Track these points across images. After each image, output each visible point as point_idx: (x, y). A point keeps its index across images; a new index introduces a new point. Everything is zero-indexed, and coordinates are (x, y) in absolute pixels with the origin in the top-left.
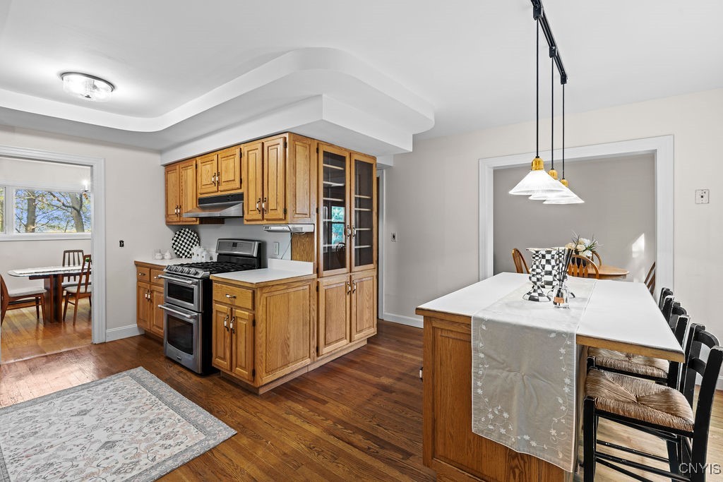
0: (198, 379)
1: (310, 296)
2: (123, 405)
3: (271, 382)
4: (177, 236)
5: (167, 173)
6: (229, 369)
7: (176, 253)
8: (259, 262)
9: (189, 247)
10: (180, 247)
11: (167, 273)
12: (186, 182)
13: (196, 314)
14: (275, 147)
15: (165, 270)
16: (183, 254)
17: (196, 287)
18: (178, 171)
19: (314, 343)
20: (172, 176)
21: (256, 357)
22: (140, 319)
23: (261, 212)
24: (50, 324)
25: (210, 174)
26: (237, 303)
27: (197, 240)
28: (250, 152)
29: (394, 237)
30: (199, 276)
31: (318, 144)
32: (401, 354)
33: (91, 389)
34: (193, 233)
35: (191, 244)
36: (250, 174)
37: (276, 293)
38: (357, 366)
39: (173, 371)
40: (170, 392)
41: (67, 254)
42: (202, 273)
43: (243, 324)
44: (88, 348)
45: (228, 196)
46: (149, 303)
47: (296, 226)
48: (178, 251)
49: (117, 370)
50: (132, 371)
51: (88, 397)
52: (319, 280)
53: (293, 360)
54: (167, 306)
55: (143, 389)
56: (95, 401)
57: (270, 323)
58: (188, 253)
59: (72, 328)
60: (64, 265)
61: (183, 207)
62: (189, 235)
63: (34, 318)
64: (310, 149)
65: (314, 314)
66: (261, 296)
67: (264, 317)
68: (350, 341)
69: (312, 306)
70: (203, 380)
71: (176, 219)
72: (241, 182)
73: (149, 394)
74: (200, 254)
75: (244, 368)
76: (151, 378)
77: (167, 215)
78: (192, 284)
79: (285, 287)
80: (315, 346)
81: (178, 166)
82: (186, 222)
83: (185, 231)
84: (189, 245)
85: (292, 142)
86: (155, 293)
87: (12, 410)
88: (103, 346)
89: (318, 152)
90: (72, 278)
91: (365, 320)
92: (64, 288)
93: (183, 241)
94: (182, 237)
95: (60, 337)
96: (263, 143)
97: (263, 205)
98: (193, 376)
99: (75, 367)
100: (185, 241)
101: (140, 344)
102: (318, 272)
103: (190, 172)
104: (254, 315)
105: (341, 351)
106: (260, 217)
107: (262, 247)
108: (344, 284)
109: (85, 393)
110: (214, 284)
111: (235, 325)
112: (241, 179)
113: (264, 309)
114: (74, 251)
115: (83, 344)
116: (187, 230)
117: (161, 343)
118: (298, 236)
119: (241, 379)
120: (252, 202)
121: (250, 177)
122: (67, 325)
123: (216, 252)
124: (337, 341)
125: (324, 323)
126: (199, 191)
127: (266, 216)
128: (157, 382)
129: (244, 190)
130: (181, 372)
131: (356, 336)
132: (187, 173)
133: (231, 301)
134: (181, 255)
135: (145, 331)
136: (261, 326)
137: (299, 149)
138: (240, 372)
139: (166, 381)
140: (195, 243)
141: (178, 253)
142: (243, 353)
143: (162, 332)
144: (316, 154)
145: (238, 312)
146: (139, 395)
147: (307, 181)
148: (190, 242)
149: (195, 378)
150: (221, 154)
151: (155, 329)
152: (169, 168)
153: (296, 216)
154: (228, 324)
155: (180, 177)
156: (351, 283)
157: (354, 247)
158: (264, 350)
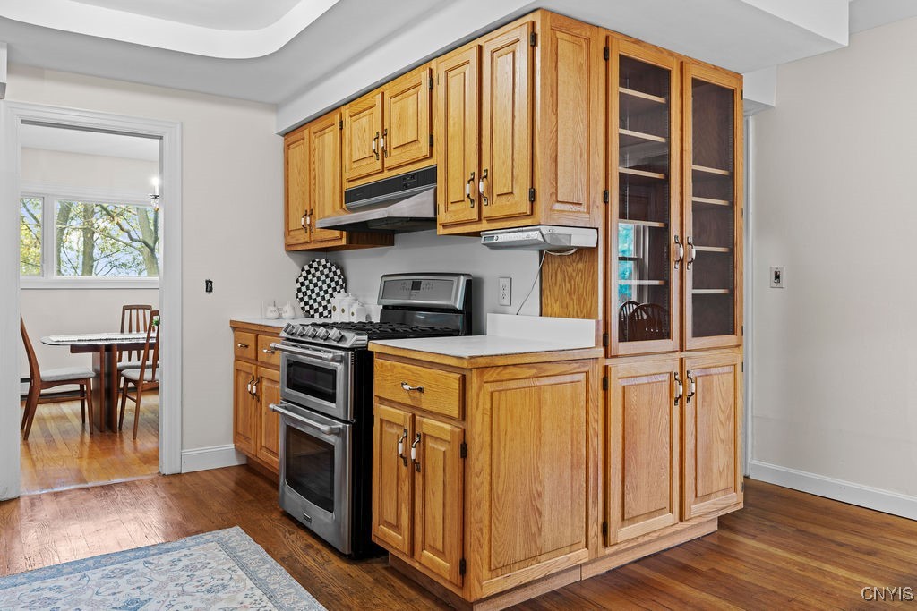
0: (344, 566)
1: (587, 400)
2: (202, 600)
3: (501, 594)
4: (304, 274)
5: (288, 146)
6: (406, 550)
7: (303, 308)
8: (468, 321)
9: (327, 297)
10: (310, 297)
11: (288, 339)
12: (322, 159)
13: (340, 425)
14: (510, 48)
15: (283, 334)
16: (316, 311)
17: (340, 367)
18: (306, 140)
19: (597, 513)
20: (298, 152)
21: (468, 530)
22: (239, 435)
23: (476, 204)
24: (99, 433)
25: (367, 135)
26: (426, 402)
27: (341, 282)
28: (451, 74)
29: (777, 277)
30: (347, 345)
31: (607, 38)
32: (815, 564)
33: (150, 559)
34: (334, 268)
35: (330, 291)
36: (451, 122)
37: (512, 385)
38: (699, 580)
39: (296, 542)
40: (290, 586)
41: (127, 312)
42: (352, 339)
43: (440, 452)
44: (152, 482)
45: (403, 178)
46: (254, 402)
47: (558, 230)
48: (306, 303)
49: (196, 529)
50: (223, 533)
51: (144, 575)
52: (609, 362)
53: (549, 547)
54: (286, 408)
55: (240, 572)
56: (154, 584)
57: (499, 455)
58: (325, 308)
59: (132, 445)
60: (122, 331)
61: (316, 212)
62: (326, 271)
63: (77, 423)
64: (588, 48)
65: (598, 443)
66: (480, 388)
67: (487, 439)
68: (681, 519)
69: (592, 423)
70: (353, 570)
71: (302, 237)
72: (431, 145)
73: (250, 584)
74: (346, 308)
75: (441, 554)
76: (256, 552)
77: (288, 232)
78: (333, 360)
79: (533, 372)
80: (601, 520)
81: (306, 131)
82: (321, 241)
83: (319, 263)
84: (326, 292)
85: (549, 32)
86: (265, 383)
87: (24, 580)
88: (176, 481)
89: (606, 58)
90: (134, 353)
91: (715, 471)
92: (120, 371)
93: (316, 285)
94: (314, 276)
95: (113, 457)
96: (480, 47)
97: (482, 186)
98: (332, 557)
99: (130, 514)
100: (320, 284)
101: (240, 484)
102: (605, 343)
103: (330, 137)
104: (464, 431)
105: (660, 538)
106: (474, 216)
107: (473, 288)
108: (666, 377)
109: (139, 565)
110: (377, 361)
111: (422, 454)
112: (431, 137)
113: (487, 419)
114: (138, 307)
115: (147, 474)
116: (323, 262)
117: (275, 485)
118: (558, 260)
119: (435, 578)
120: (455, 184)
121: (451, 129)
122: (124, 437)
123: (379, 304)
124: (650, 514)
125: (619, 466)
126: (346, 176)
127: (486, 212)
128: (265, 562)
129: (437, 159)
130: (311, 547)
131: (694, 508)
132: (323, 141)
133: (413, 399)
134: (312, 312)
135: (248, 458)
136: (478, 459)
137: (565, 47)
138: (432, 561)
139: (282, 561)
140: (338, 288)
141: (307, 308)
142: (439, 520)
143: (276, 460)
144: (602, 62)
145: (428, 424)
146: (232, 584)
147: (582, 127)
148: (329, 286)
149: (337, 564)
150: (389, 90)
151: (264, 456)
152: (292, 138)
153: (558, 207)
154: (407, 450)
155: (311, 151)
156: (682, 376)
157: (689, 291)
158: (487, 517)
